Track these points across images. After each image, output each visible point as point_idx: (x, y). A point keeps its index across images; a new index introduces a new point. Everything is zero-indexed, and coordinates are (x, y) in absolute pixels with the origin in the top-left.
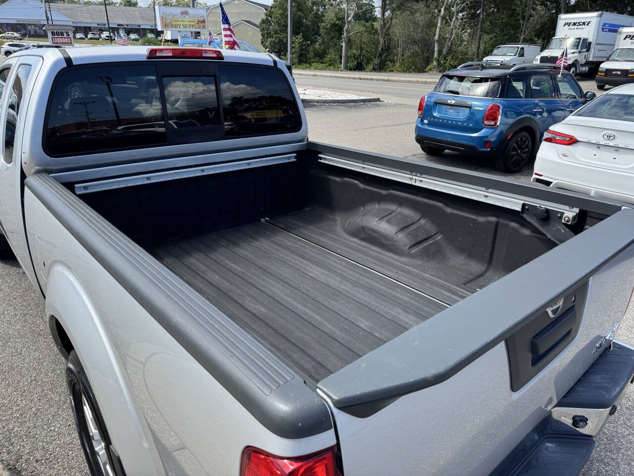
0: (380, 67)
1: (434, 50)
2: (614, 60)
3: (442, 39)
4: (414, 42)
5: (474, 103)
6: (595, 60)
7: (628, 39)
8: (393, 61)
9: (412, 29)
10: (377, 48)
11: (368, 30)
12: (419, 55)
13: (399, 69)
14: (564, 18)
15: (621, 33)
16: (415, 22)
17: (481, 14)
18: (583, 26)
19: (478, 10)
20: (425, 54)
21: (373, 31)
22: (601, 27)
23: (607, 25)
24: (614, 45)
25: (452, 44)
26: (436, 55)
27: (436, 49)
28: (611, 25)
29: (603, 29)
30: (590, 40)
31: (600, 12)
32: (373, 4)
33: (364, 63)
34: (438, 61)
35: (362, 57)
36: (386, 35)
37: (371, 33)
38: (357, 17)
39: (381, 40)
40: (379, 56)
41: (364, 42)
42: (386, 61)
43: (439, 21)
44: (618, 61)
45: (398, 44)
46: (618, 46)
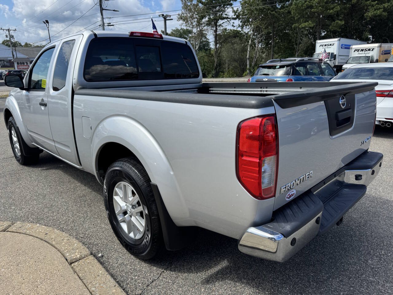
0: (216, 75)
1: (247, 64)
2: (350, 63)
3: (251, 58)
4: (235, 60)
5: (278, 79)
6: (339, 64)
7: (356, 52)
8: (223, 72)
9: (233, 53)
10: (213, 65)
11: (207, 54)
12: (238, 67)
13: (227, 76)
14: (319, 42)
15: (352, 48)
16: (234, 49)
17: (272, 43)
18: (330, 46)
19: (270, 41)
20: (242, 66)
21: (210, 55)
22: (340, 46)
23: (344, 45)
24: (349, 56)
25: (257, 60)
26: (248, 67)
27: (248, 63)
28: (345, 45)
29: (341, 47)
30: (335, 54)
31: (339, 38)
32: (209, 41)
33: (206, 74)
34: (250, 70)
35: (205, 70)
36: (219, 57)
37: (209, 56)
38: (200, 49)
39: (216, 60)
40: (215, 69)
41: (206, 62)
42: (219, 72)
43: (249, 47)
44: (352, 63)
45: (225, 62)
46: (351, 56)
